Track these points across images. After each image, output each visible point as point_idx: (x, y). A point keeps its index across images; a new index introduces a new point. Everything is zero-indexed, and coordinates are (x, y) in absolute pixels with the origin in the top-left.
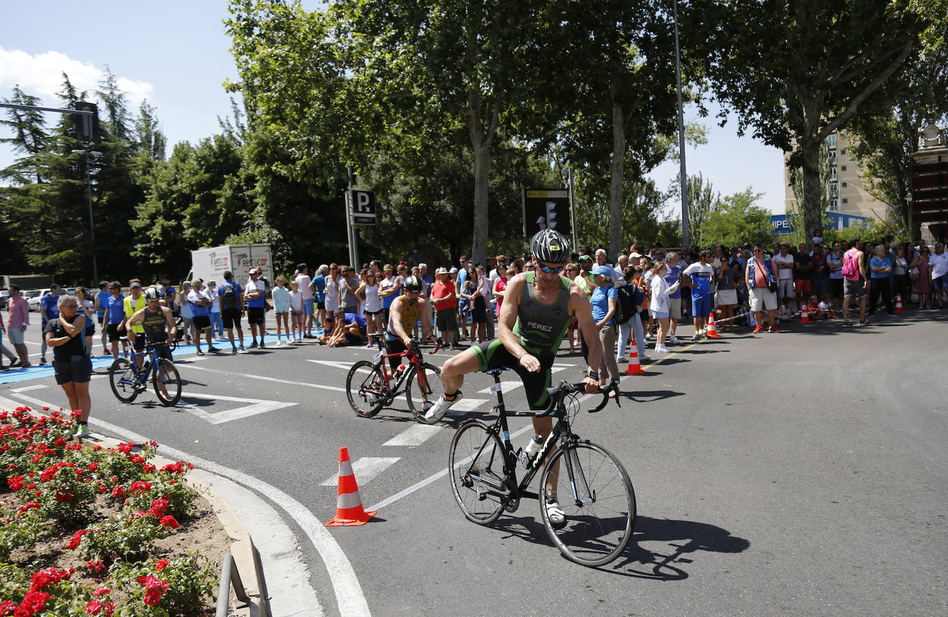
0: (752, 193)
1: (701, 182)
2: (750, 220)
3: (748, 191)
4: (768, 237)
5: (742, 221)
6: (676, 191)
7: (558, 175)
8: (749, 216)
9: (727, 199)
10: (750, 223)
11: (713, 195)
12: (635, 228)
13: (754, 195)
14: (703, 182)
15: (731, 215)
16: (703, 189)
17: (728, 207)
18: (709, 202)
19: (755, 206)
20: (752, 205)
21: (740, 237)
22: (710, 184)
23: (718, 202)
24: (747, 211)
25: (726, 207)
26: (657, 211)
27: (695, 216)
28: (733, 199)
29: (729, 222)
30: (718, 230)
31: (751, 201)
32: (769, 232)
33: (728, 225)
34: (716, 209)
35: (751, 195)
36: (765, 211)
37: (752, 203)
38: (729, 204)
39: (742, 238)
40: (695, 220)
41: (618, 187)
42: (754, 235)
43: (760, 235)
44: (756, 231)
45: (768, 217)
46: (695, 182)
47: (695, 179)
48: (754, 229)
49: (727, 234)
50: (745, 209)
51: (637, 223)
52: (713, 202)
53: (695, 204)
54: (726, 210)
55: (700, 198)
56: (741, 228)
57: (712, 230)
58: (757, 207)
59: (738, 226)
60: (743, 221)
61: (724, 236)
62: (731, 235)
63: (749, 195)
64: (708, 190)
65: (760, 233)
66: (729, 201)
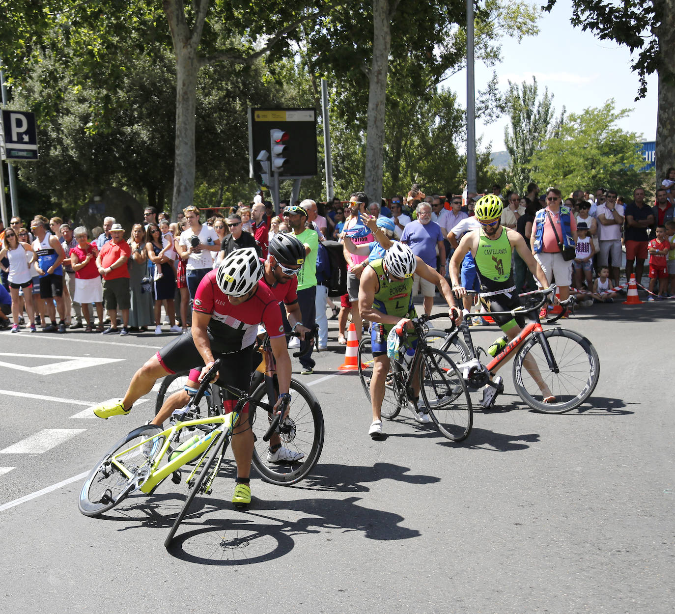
0: (613, 108)
1: (535, 92)
2: (607, 150)
3: (608, 106)
4: (635, 175)
5: (595, 152)
6: (487, 108)
7: (310, 86)
8: (606, 145)
9: (573, 118)
10: (606, 154)
11: (553, 112)
12: (423, 164)
13: (616, 112)
14: (538, 92)
15: (577, 143)
16: (537, 103)
17: (574, 130)
18: (546, 122)
19: (616, 128)
20: (614, 126)
21: (591, 176)
22: (549, 95)
23: (562, 122)
24: (604, 135)
25: (570, 131)
26: (457, 139)
27: (523, 145)
28: (582, 118)
29: (574, 154)
30: (557, 166)
31: (612, 121)
32: (637, 169)
33: (571, 157)
34: (557, 134)
35: (612, 112)
36: (633, 136)
37: (612, 124)
38: (576, 126)
39: (594, 177)
40: (524, 150)
41: (377, 105)
42: (613, 174)
43: (622, 173)
44: (617, 168)
45: (637, 145)
46: (525, 93)
47: (525, 87)
48: (614, 164)
49: (571, 172)
50: (600, 134)
51: (426, 156)
52: (553, 122)
53: (523, 125)
54: (570, 135)
55: (532, 117)
56: (593, 163)
57: (547, 166)
58: (620, 131)
59: (587, 160)
60: (598, 152)
61: (565, 175)
62: (575, 173)
63: (609, 111)
64: (546, 106)
65: (621, 170)
66: (575, 120)
